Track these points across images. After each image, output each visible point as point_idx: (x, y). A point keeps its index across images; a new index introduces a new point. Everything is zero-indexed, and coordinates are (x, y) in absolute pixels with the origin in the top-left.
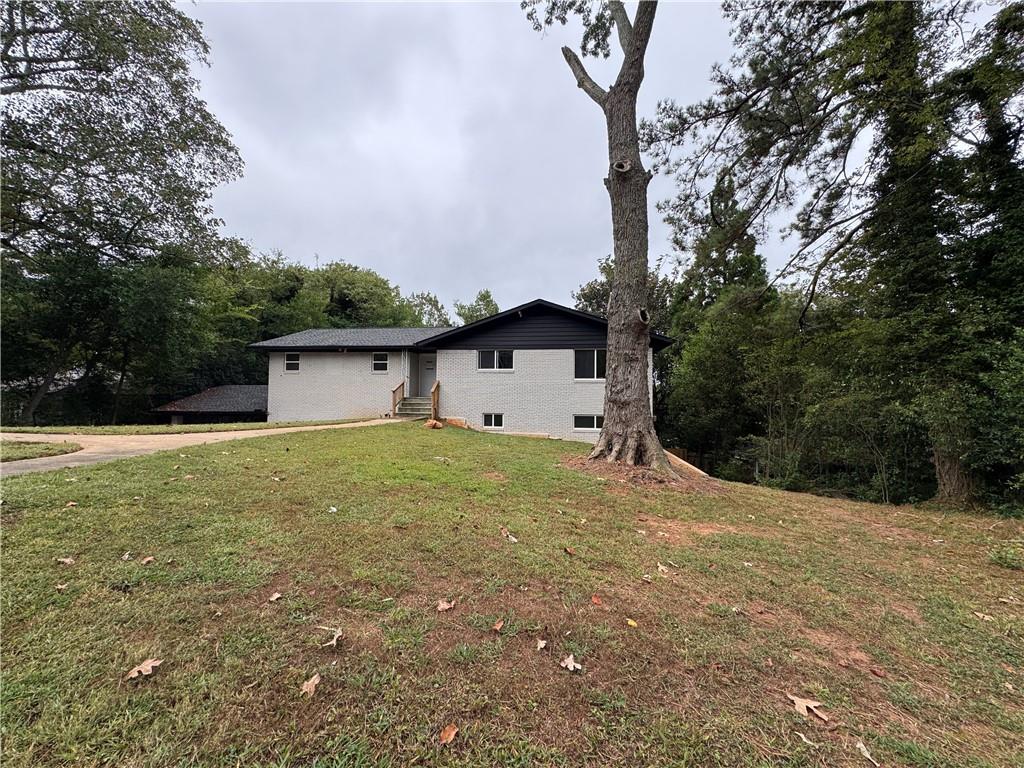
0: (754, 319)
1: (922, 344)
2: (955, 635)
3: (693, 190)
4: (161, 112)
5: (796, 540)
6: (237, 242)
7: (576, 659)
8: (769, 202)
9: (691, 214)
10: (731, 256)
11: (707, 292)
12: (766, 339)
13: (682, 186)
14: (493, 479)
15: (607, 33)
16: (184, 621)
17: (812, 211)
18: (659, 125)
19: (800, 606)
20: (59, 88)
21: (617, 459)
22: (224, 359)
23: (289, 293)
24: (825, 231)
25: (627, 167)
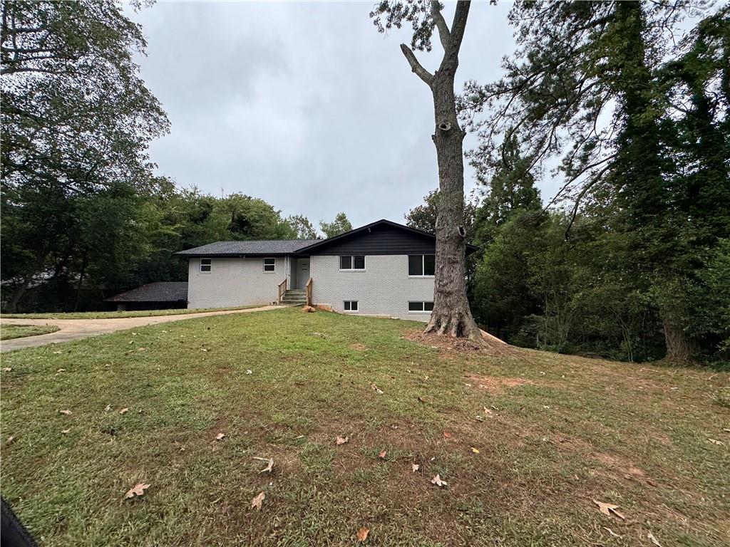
0: (534, 233)
1: (653, 250)
2: (698, 455)
3: (490, 143)
4: (112, 88)
5: (577, 389)
6: (165, 179)
7: (441, 478)
8: (545, 151)
9: (489, 160)
10: (516, 189)
11: (500, 214)
12: (542, 247)
13: (482, 140)
14: (358, 348)
15: (430, 35)
16: (159, 455)
17: (573, 157)
18: (465, 97)
19: (589, 436)
20: (38, 71)
21: (444, 332)
22: (156, 263)
23: (202, 216)
24: (583, 171)
25: (449, 127)
